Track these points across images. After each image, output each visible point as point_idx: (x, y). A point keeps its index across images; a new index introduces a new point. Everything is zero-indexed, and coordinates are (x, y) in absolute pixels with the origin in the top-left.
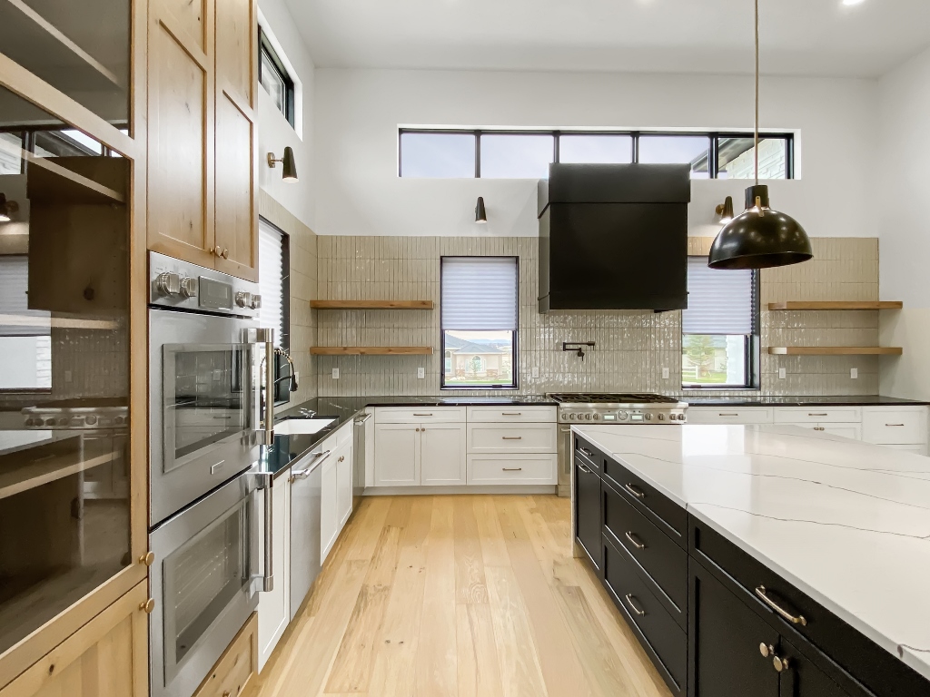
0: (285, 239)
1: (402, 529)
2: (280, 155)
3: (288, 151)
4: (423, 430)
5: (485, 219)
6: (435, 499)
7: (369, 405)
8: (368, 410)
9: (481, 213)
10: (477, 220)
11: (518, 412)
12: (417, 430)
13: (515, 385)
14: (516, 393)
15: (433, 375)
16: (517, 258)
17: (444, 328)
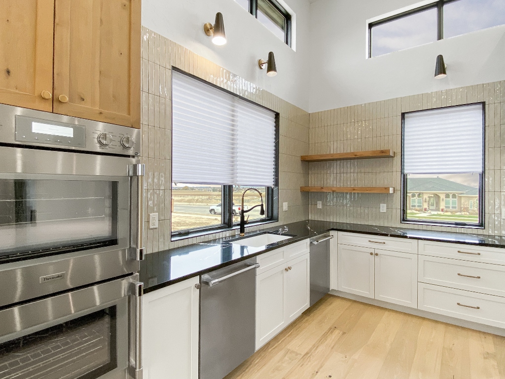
0: (277, 115)
1: (344, 333)
2: (265, 59)
3: (271, 55)
4: (377, 254)
5: (444, 73)
6: (387, 313)
7: (333, 229)
8: (332, 233)
9: (441, 68)
10: (435, 75)
11: (477, 252)
12: (371, 254)
13: (482, 225)
14: (480, 232)
15: (394, 211)
16: (484, 104)
17: (406, 172)
